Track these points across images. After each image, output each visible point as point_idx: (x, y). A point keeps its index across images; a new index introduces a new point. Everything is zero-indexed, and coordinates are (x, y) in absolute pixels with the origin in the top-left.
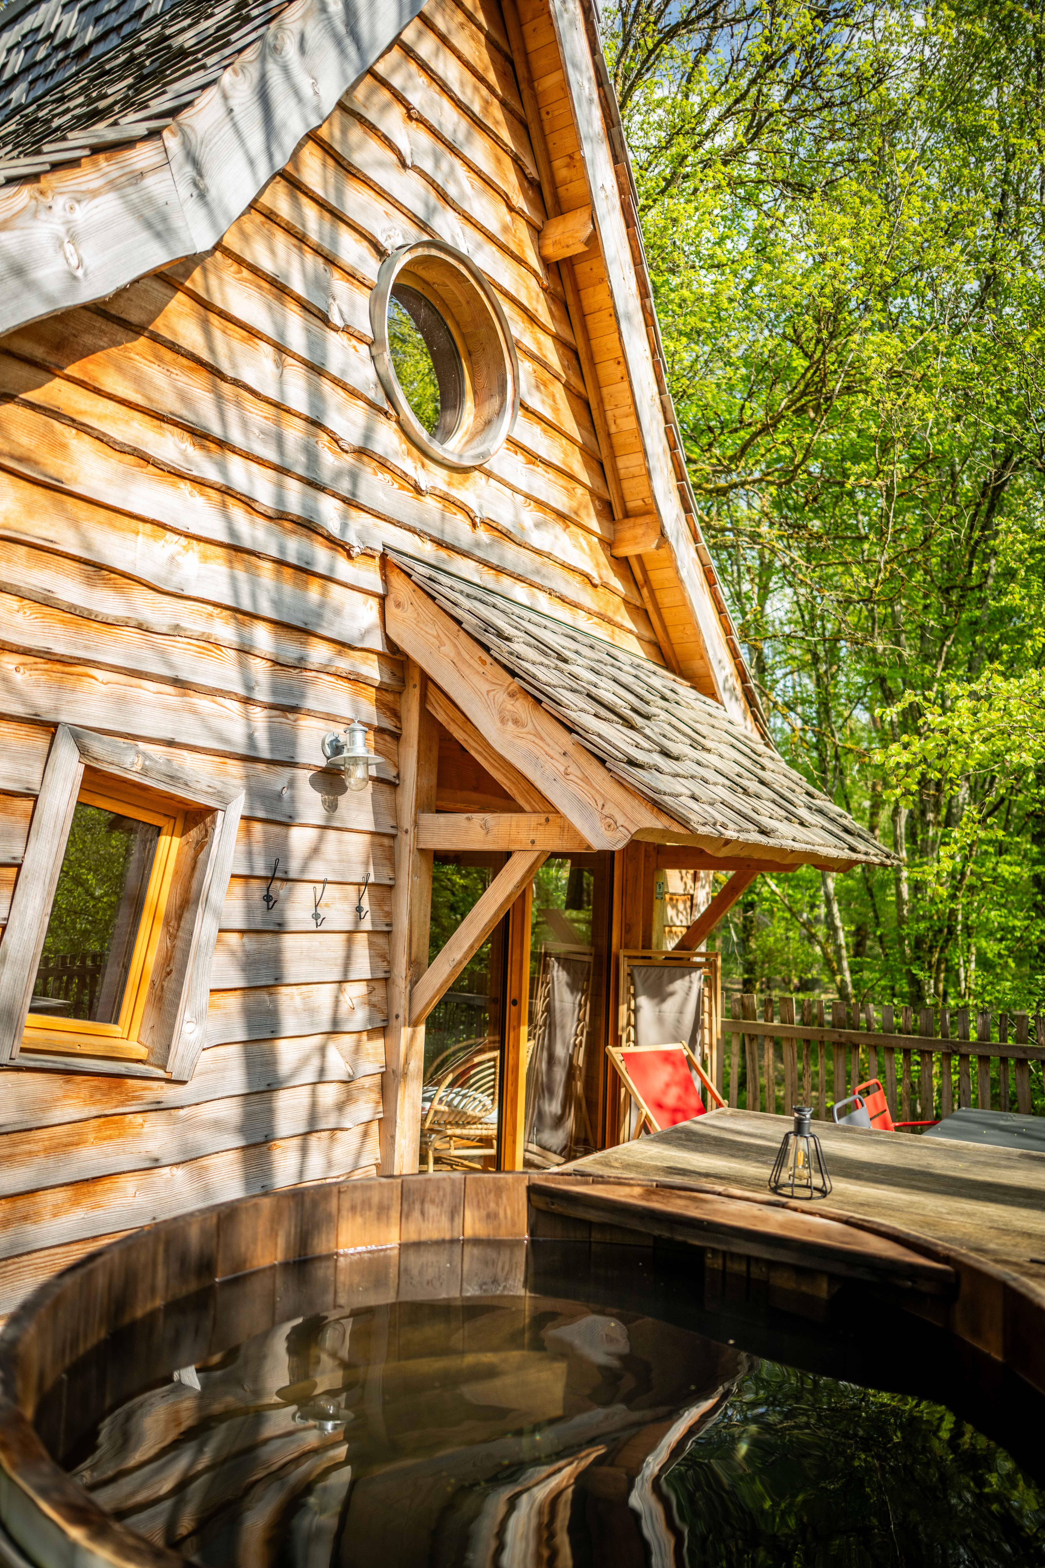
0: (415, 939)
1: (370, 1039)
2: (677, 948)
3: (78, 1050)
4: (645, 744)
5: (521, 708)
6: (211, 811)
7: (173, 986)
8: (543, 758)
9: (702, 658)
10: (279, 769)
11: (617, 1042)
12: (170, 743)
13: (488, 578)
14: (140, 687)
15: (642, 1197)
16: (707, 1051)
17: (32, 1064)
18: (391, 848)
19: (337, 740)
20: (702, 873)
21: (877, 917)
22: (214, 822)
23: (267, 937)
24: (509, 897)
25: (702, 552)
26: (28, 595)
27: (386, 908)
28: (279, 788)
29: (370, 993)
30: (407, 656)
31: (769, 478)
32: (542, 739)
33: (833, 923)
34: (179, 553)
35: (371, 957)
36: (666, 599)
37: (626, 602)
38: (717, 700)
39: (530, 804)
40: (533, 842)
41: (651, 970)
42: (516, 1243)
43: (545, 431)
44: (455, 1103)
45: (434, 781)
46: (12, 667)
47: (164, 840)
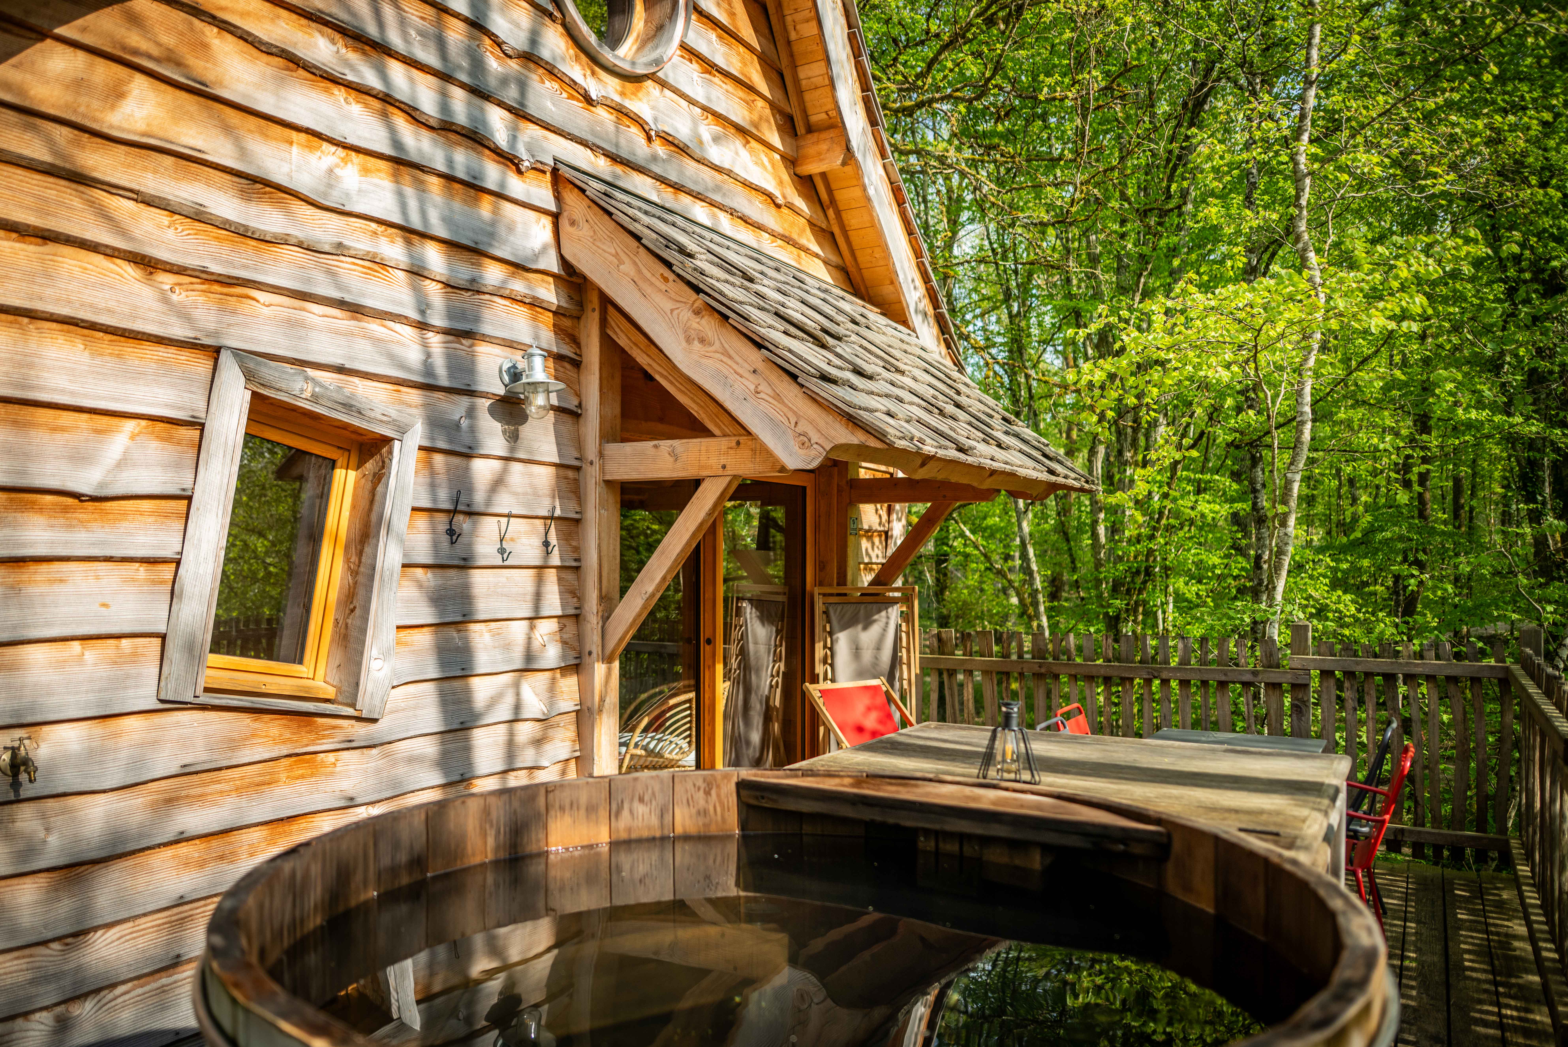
0: (605, 574)
1: (563, 676)
2: (872, 584)
3: (264, 689)
4: (838, 362)
5: (707, 325)
6: (387, 441)
7: (358, 623)
8: (733, 377)
9: (892, 283)
10: (456, 398)
11: (815, 679)
12: (340, 370)
13: (666, 197)
14: (304, 310)
15: (852, 785)
16: (905, 686)
17: (217, 702)
18: (576, 481)
19: (514, 367)
20: (898, 507)
21: (1073, 562)
22: (390, 452)
23: (452, 573)
24: (701, 524)
25: (890, 168)
26: (179, 210)
27: (574, 543)
28: (457, 418)
29: (561, 630)
30: (584, 278)
31: (958, 94)
32: (730, 357)
33: (1029, 567)
34: (337, 166)
35: (561, 593)
36: (853, 220)
37: (811, 223)
38: (909, 327)
39: (719, 427)
40: (724, 467)
41: (848, 607)
42: (727, 837)
43: (720, 37)
44: (652, 746)
45: (618, 410)
46: (167, 287)
47: (339, 474)
